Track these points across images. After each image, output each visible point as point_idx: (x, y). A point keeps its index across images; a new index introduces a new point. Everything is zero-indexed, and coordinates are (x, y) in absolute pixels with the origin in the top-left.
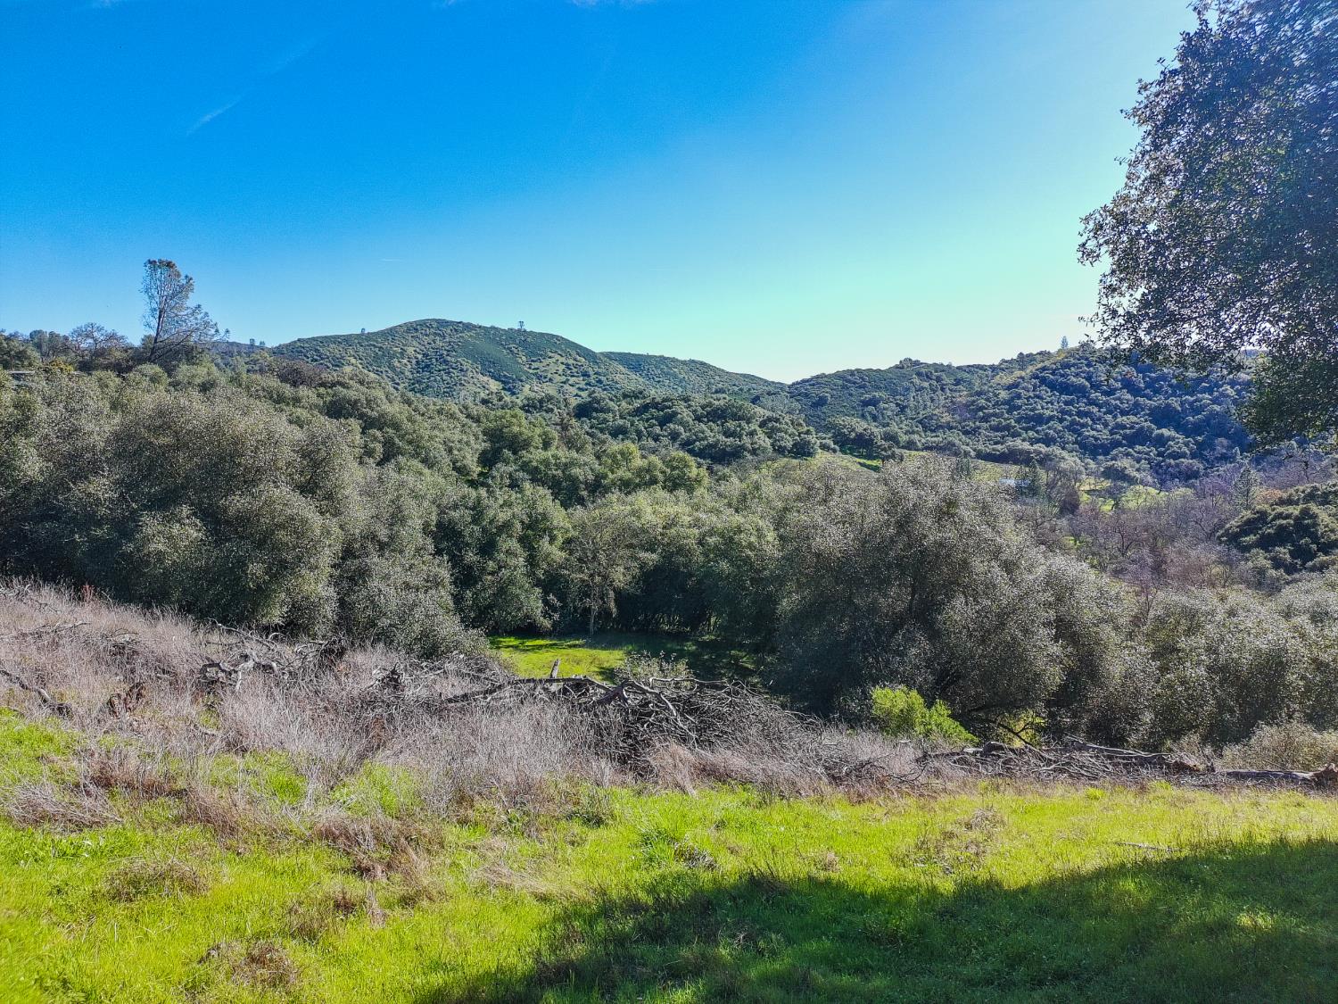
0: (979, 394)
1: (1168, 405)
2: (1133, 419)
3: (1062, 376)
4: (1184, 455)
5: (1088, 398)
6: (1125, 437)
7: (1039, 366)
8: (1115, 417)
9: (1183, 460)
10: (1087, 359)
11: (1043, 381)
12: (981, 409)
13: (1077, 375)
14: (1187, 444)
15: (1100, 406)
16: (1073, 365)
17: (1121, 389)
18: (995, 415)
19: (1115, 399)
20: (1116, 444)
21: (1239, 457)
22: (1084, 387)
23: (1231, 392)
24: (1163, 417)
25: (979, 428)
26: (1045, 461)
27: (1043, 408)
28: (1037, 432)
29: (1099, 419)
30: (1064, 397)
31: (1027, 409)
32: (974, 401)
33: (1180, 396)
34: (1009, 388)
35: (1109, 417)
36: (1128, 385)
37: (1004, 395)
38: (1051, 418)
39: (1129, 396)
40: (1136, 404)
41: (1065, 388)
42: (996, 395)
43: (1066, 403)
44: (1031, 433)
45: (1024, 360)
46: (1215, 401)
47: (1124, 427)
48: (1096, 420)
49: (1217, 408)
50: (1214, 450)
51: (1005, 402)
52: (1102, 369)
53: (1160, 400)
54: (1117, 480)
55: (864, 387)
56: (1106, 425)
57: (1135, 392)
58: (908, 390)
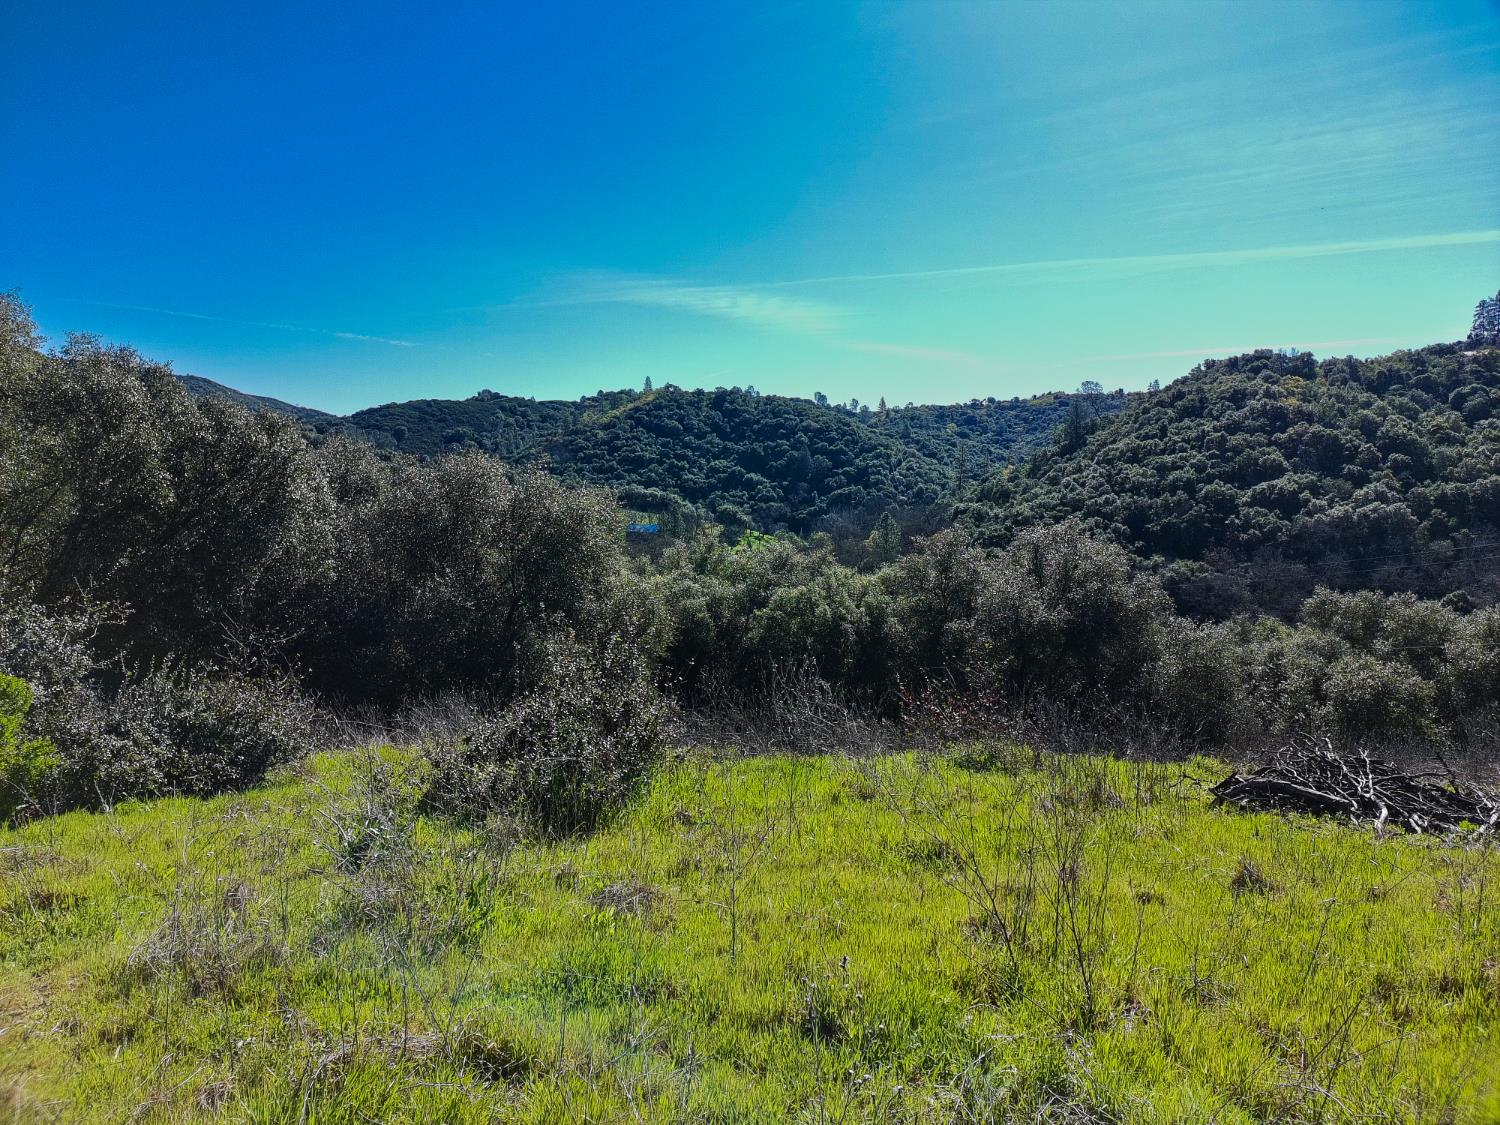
0: (576, 433)
1: (754, 450)
2: (725, 463)
3: (656, 417)
4: (772, 499)
5: (682, 441)
6: (719, 480)
7: (631, 406)
8: (708, 461)
9: (772, 503)
10: (676, 401)
11: (639, 422)
12: (582, 449)
13: (670, 417)
14: (774, 488)
15: (694, 450)
16: (666, 407)
17: (711, 433)
18: (596, 456)
19: (707, 443)
20: (712, 488)
21: (818, 501)
22: (678, 429)
23: (805, 439)
24: (749, 461)
25: (582, 469)
26: (660, 506)
27: (642, 450)
28: (640, 475)
29: (695, 462)
30: (662, 440)
31: (627, 450)
32: (571, 441)
33: (763, 442)
34: (605, 427)
35: (703, 461)
36: (716, 428)
37: (601, 434)
38: (651, 461)
39: (717, 440)
40: (725, 446)
41: (659, 430)
42: (596, 435)
43: (663, 445)
44: (635, 476)
45: (612, 399)
46: (793, 447)
47: (714, 471)
48: (692, 463)
49: (796, 454)
50: (797, 494)
51: (604, 443)
52: (692, 411)
53: (745, 444)
54: (732, 524)
55: (444, 420)
56: (701, 469)
57: (723, 436)
58: (495, 425)
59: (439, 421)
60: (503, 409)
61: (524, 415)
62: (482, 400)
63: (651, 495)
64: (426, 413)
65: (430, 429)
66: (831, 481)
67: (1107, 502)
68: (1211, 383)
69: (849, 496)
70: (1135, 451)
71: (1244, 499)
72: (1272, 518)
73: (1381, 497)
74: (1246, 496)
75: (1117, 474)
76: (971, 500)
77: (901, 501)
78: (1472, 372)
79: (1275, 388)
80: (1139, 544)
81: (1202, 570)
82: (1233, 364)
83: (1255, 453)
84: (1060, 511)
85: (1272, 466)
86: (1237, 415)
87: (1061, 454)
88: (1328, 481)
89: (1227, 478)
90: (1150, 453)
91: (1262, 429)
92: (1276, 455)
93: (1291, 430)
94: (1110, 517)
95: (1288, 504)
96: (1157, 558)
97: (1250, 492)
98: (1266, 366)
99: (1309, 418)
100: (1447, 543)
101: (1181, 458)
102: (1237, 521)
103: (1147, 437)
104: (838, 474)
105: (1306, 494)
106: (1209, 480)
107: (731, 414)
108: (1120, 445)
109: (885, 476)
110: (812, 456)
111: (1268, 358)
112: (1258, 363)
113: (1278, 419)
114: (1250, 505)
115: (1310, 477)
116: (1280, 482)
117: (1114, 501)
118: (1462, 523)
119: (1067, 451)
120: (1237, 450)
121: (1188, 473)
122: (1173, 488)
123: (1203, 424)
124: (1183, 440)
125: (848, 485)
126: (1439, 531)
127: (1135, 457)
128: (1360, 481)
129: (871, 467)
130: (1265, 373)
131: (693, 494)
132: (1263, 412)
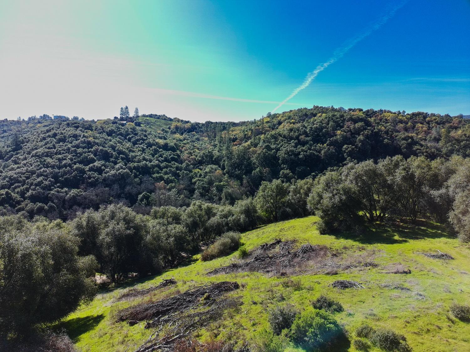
70: (47, 153)
72: (96, 175)
73: (122, 168)
75: (44, 161)
79: (85, 134)
80: (58, 184)
81: (80, 192)
83: (86, 155)
85: (91, 159)
86: (77, 142)
88: (107, 163)
89: (80, 163)
90: (53, 154)
91: (85, 147)
92: (92, 156)
93: (94, 148)
94: (47, 177)
95: (99, 171)
96: (66, 189)
97: (88, 167)
99: (98, 144)
100: (138, 179)
101: (64, 156)
102: (87, 176)
103: (50, 148)
105: (103, 167)
106: (75, 164)
108: (40, 150)
113: (89, 145)
114: (89, 171)
115: (103, 162)
116: (95, 164)
117: (46, 171)
118: (140, 174)
119: (15, 150)
120: (81, 154)
121: (69, 161)
122: (65, 166)
124: (62, 150)
126: (136, 176)
128: (116, 163)
132: (84, 142)
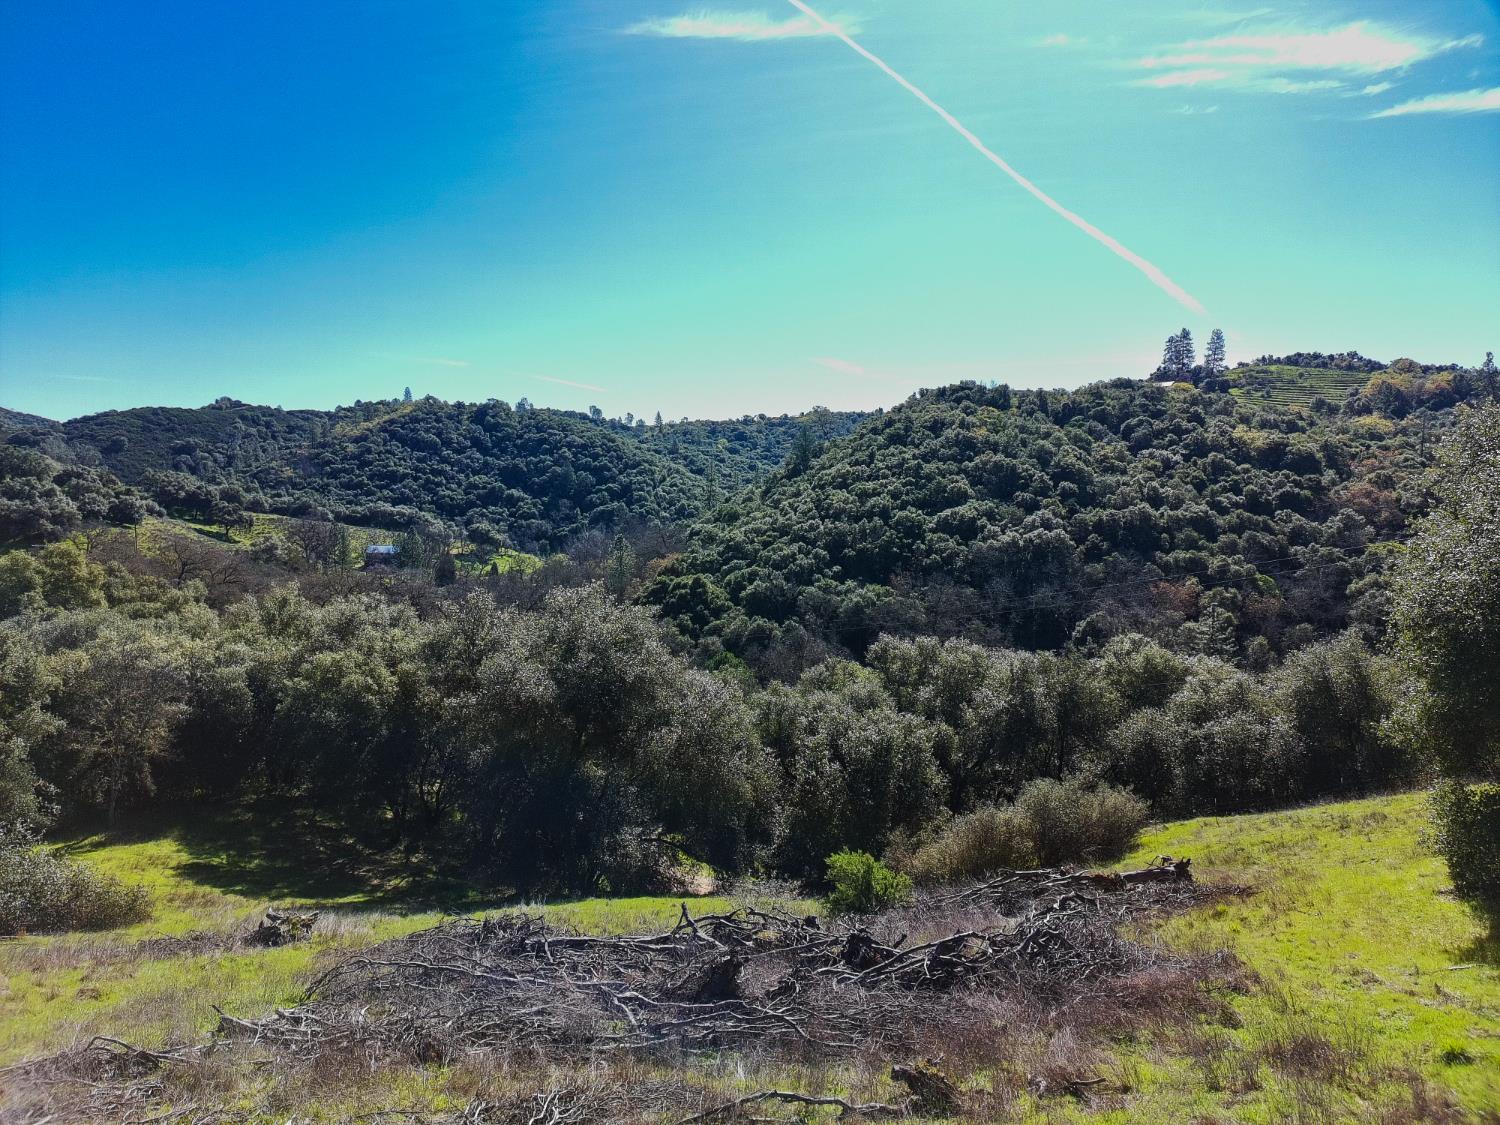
0: (323, 446)
1: (516, 466)
2: (485, 478)
3: (412, 430)
4: (533, 516)
5: (439, 456)
6: (479, 497)
7: (387, 417)
9: (533, 521)
10: (435, 414)
11: (394, 435)
12: (328, 463)
13: (427, 431)
14: (535, 505)
15: (452, 465)
16: (423, 420)
17: (471, 447)
18: (345, 471)
19: (467, 458)
20: (471, 505)
21: (580, 517)
22: (436, 444)
23: (568, 454)
24: (511, 477)
25: (328, 485)
26: (408, 524)
27: (395, 464)
28: (392, 490)
29: (453, 478)
30: (417, 454)
31: (379, 465)
32: (318, 454)
33: (525, 457)
34: (356, 440)
35: (462, 476)
36: (477, 443)
37: (351, 448)
38: (405, 476)
39: (478, 455)
40: (486, 464)
41: (417, 444)
42: (345, 449)
43: (419, 460)
44: (385, 492)
45: (366, 410)
46: (556, 463)
47: (475, 486)
48: (450, 479)
49: (558, 469)
50: (559, 511)
51: (354, 457)
52: (451, 425)
53: (507, 460)
54: (482, 543)
55: (173, 430)
56: (459, 485)
57: (485, 451)
58: (232, 436)
59: (168, 430)
60: (243, 418)
61: (268, 425)
62: (220, 408)
63: (398, 513)
64: (151, 422)
65: (156, 439)
66: (594, 497)
67: (812, 528)
68: (921, 412)
69: (611, 513)
70: (844, 476)
71: (931, 525)
72: (951, 543)
73: (1047, 525)
74: (932, 522)
75: (825, 500)
76: (708, 521)
77: (663, 517)
78: (1142, 406)
79: (970, 419)
80: (836, 568)
81: (888, 594)
82: (942, 393)
83: (944, 481)
84: (769, 536)
85: (958, 494)
86: (936, 443)
87: (789, 477)
88: (1004, 508)
89: (920, 504)
90: (858, 479)
91: (953, 458)
92: (963, 483)
93: (977, 460)
94: (813, 544)
95: (967, 530)
96: (850, 583)
97: (936, 518)
98: (967, 397)
99: (995, 449)
100: (1099, 567)
101: (881, 485)
102: (923, 546)
103: (857, 463)
104: (600, 490)
105: (984, 520)
106: (903, 507)
107: (491, 428)
108: (833, 471)
109: (648, 492)
110: (576, 473)
111: (971, 389)
112: (963, 394)
113: (967, 447)
114: (933, 531)
115: (989, 504)
116: (961, 509)
117: (818, 527)
118: (1115, 546)
119: (793, 474)
120: (929, 478)
121: (884, 500)
122: (870, 515)
123: (905, 452)
124: (887, 467)
125: (612, 501)
126: (1094, 554)
127: (843, 483)
128: (1033, 508)
129: (635, 483)
130: (965, 403)
131: (447, 510)
132: (957, 442)
